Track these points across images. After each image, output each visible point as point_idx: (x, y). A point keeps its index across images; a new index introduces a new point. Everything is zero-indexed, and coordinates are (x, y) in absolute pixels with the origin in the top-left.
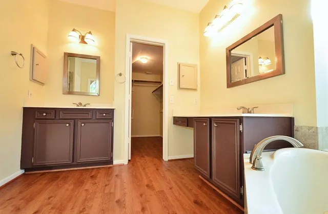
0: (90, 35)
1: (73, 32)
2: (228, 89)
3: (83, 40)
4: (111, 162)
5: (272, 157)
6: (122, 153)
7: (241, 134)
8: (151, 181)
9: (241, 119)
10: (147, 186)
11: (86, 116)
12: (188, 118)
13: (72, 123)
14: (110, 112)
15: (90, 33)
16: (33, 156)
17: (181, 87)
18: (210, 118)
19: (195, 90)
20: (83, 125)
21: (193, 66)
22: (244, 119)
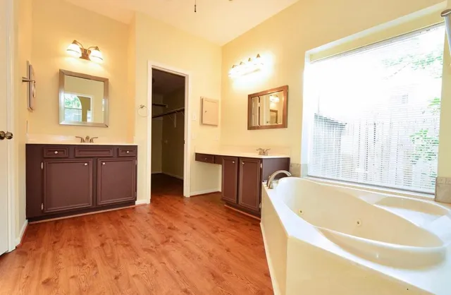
0: (97, 51)
1: (74, 45)
2: (249, 131)
3: (85, 55)
4: (133, 202)
5: (277, 183)
6: (144, 194)
7: (261, 170)
8: (172, 224)
9: (261, 160)
10: (169, 228)
11: (106, 154)
12: (215, 156)
13: (91, 162)
14: (134, 149)
15: (97, 48)
16: (43, 202)
17: (204, 123)
18: (238, 158)
19: (216, 126)
20: (104, 163)
21: (215, 102)
22: (264, 161)
